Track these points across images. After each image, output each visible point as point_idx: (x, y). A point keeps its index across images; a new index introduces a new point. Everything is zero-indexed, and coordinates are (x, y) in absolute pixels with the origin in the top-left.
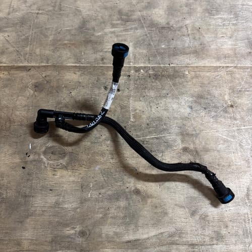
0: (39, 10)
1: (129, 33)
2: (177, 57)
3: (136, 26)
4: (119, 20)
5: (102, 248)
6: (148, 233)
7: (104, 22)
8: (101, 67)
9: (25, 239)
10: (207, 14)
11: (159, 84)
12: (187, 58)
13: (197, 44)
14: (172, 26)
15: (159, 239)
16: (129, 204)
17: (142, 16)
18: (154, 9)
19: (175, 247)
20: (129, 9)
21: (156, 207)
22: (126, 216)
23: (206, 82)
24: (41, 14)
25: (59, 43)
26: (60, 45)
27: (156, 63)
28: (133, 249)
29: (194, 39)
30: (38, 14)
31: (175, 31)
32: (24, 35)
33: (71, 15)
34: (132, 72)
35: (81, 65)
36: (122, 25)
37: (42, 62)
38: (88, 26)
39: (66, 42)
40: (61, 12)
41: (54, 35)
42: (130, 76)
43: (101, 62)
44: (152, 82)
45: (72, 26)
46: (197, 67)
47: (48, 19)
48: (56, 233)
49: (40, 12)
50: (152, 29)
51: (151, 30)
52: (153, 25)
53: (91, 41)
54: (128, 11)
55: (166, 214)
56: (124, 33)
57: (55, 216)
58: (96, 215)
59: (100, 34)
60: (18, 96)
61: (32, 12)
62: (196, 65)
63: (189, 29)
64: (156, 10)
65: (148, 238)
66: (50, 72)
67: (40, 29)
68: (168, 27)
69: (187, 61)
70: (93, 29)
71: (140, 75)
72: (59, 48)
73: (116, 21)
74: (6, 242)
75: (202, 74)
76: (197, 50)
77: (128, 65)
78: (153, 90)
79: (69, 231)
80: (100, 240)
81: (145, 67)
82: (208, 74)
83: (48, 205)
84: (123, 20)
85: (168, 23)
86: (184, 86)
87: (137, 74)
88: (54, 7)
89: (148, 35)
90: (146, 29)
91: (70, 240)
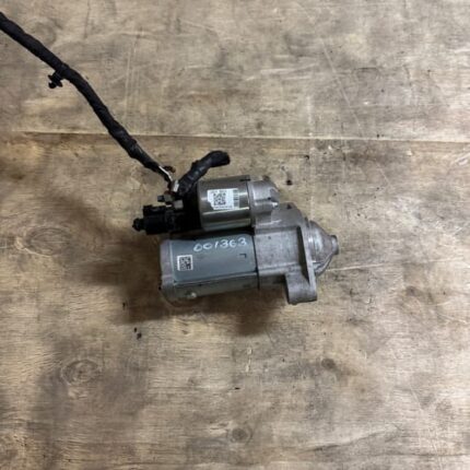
0: (141, 30)
1: (305, 77)
2: (391, 123)
3: (317, 64)
4: (284, 52)
5: (274, 459)
6: (350, 434)
7: (259, 57)
8: (257, 139)
9: (141, 444)
10: (442, 46)
11: (361, 172)
12: (409, 126)
13: (425, 100)
14: (381, 67)
15: (369, 444)
16: (317, 385)
17: (328, 46)
18: (348, 33)
19: (396, 458)
20: (304, 32)
21: (363, 391)
22: (311, 406)
23: (443, 171)
24: (145, 37)
25: (181, 94)
26: (182, 97)
27: (355, 134)
28: (326, 461)
29: (421, 91)
30: (138, 37)
31: (387, 75)
32: (115, 77)
33: (199, 41)
34: (313, 149)
35: (223, 136)
36: (291, 61)
37: (152, 129)
38: (230, 63)
39: (193, 92)
40: (181, 35)
41: (170, 78)
42: (308, 157)
43: (255, 130)
44: (349, 168)
45: (202, 62)
46: (426, 143)
47: (158, 48)
48: (192, 433)
49: (143, 33)
50: (346, 71)
51: (344, 73)
52: (346, 63)
53: (237, 91)
54: (302, 35)
55: (380, 402)
56: (295, 78)
57: (190, 403)
58: (260, 404)
59: (252, 78)
60: (113, 191)
61: (128, 33)
62: (425, 139)
63: (411, 74)
64: (353, 35)
65: (351, 444)
66: (167, 148)
67: (144, 66)
68: (375, 69)
69: (409, 131)
70: (241, 68)
71: (327, 156)
72: (181, 104)
73: (281, 54)
74: (109, 449)
75: (436, 156)
76: (427, 113)
77: (305, 138)
78: (351, 182)
79: (215, 431)
80: (270, 445)
81: (335, 141)
82: (446, 157)
83: (176, 385)
84: (292, 53)
85: (374, 61)
86: (405, 178)
87: (321, 153)
88: (167, 24)
89: (339, 82)
90: (334, 71)
91: (218, 445)
